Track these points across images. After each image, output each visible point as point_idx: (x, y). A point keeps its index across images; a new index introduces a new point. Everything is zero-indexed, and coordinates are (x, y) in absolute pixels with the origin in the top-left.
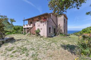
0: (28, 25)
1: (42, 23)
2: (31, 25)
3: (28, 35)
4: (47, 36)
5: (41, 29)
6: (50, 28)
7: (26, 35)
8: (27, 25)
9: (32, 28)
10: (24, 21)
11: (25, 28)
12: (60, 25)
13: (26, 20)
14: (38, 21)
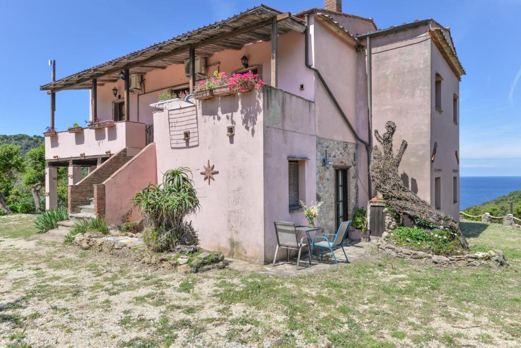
0: (89, 134)
1: (213, 113)
2: (113, 136)
3: (69, 241)
4: (268, 248)
5: (210, 173)
6: (296, 165)
7: (62, 232)
8: (79, 133)
9: (123, 157)
10: (53, 89)
11: (59, 164)
12: (392, 129)
13: (68, 84)
14: (178, 92)
